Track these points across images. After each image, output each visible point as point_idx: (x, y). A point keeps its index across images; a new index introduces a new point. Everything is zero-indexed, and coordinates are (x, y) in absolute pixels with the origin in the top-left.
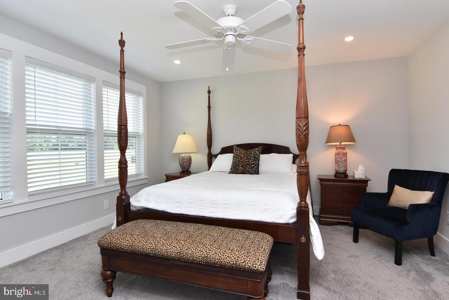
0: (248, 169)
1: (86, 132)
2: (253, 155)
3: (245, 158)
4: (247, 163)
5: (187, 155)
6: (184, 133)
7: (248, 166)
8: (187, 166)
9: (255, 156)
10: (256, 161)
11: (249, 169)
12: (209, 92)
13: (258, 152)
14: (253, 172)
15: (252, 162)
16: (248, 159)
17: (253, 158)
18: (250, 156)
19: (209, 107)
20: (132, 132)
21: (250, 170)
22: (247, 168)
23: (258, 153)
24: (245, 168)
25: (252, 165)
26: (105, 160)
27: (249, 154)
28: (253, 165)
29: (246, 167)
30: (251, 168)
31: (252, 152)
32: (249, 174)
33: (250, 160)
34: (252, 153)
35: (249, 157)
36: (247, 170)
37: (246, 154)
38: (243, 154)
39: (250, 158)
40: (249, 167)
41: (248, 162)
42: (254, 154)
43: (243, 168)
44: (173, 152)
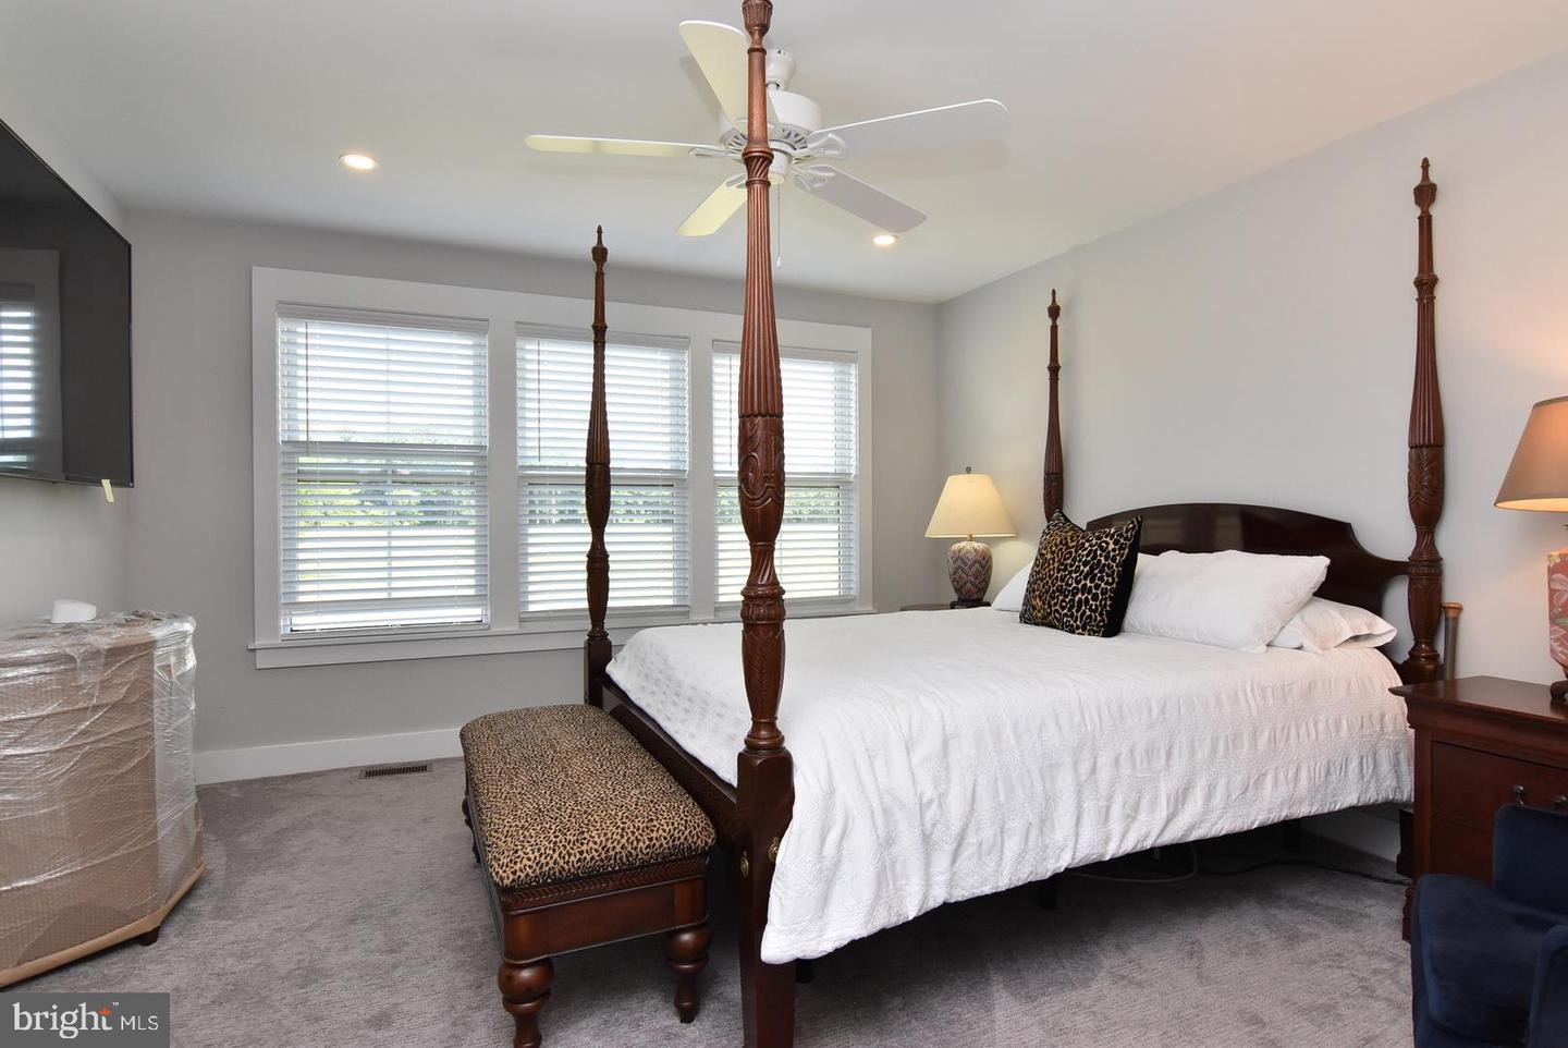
0: (1058, 607)
1: (670, 479)
2: (1087, 555)
3: (1056, 565)
4: (1059, 583)
5: (980, 546)
6: (969, 470)
7: (1061, 598)
8: (969, 585)
9: (1093, 559)
10: (1101, 579)
11: (1063, 608)
12: (1054, 312)
13: (1111, 542)
14: (1076, 621)
15: (1078, 582)
16: (1064, 571)
17: (1085, 566)
18: (1074, 560)
19: (1054, 369)
20: (832, 474)
21: (1065, 615)
22: (1055, 604)
23: (1111, 546)
24: (1050, 606)
25: (1074, 595)
26: (722, 551)
27: (1073, 550)
28: (1080, 595)
29: (1053, 599)
30: (1072, 607)
31: (1088, 541)
32: (1063, 629)
33: (1070, 572)
34: (1087, 545)
35: (1069, 561)
36: (1056, 611)
37: (1061, 549)
38: (1054, 549)
39: (1072, 566)
40: (1063, 601)
41: (1062, 580)
42: (1090, 551)
43: (1044, 603)
44: (927, 535)
